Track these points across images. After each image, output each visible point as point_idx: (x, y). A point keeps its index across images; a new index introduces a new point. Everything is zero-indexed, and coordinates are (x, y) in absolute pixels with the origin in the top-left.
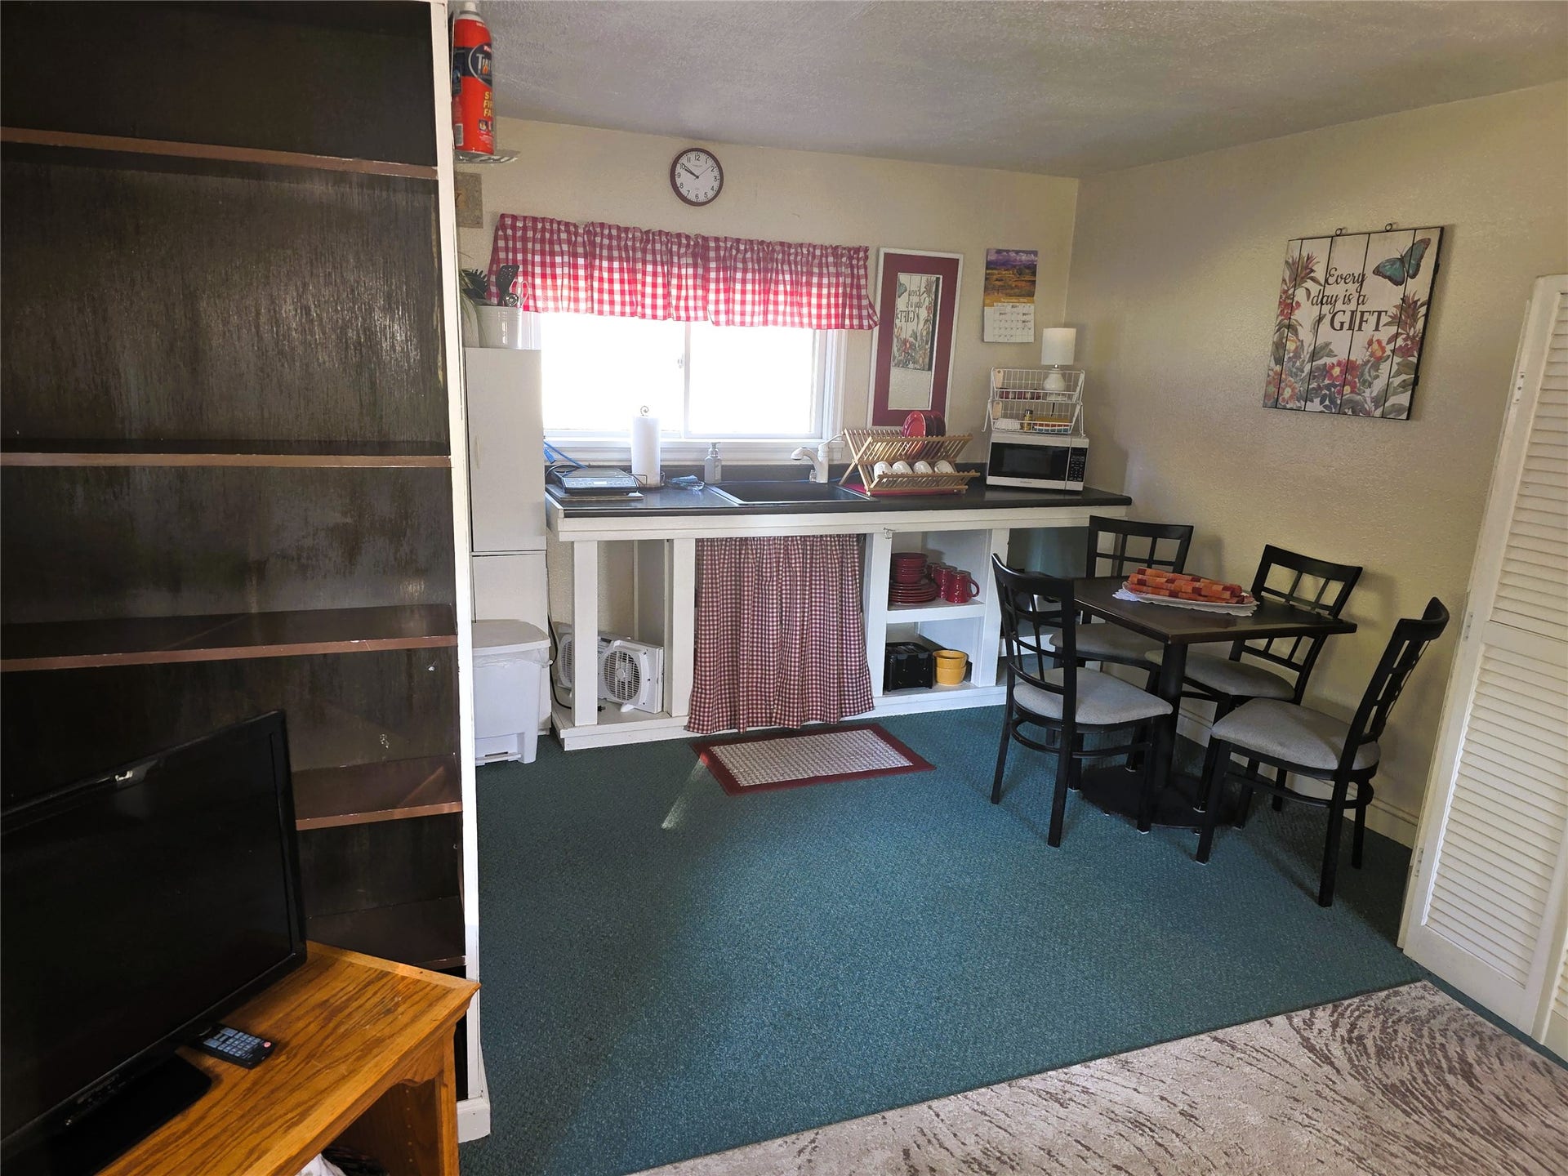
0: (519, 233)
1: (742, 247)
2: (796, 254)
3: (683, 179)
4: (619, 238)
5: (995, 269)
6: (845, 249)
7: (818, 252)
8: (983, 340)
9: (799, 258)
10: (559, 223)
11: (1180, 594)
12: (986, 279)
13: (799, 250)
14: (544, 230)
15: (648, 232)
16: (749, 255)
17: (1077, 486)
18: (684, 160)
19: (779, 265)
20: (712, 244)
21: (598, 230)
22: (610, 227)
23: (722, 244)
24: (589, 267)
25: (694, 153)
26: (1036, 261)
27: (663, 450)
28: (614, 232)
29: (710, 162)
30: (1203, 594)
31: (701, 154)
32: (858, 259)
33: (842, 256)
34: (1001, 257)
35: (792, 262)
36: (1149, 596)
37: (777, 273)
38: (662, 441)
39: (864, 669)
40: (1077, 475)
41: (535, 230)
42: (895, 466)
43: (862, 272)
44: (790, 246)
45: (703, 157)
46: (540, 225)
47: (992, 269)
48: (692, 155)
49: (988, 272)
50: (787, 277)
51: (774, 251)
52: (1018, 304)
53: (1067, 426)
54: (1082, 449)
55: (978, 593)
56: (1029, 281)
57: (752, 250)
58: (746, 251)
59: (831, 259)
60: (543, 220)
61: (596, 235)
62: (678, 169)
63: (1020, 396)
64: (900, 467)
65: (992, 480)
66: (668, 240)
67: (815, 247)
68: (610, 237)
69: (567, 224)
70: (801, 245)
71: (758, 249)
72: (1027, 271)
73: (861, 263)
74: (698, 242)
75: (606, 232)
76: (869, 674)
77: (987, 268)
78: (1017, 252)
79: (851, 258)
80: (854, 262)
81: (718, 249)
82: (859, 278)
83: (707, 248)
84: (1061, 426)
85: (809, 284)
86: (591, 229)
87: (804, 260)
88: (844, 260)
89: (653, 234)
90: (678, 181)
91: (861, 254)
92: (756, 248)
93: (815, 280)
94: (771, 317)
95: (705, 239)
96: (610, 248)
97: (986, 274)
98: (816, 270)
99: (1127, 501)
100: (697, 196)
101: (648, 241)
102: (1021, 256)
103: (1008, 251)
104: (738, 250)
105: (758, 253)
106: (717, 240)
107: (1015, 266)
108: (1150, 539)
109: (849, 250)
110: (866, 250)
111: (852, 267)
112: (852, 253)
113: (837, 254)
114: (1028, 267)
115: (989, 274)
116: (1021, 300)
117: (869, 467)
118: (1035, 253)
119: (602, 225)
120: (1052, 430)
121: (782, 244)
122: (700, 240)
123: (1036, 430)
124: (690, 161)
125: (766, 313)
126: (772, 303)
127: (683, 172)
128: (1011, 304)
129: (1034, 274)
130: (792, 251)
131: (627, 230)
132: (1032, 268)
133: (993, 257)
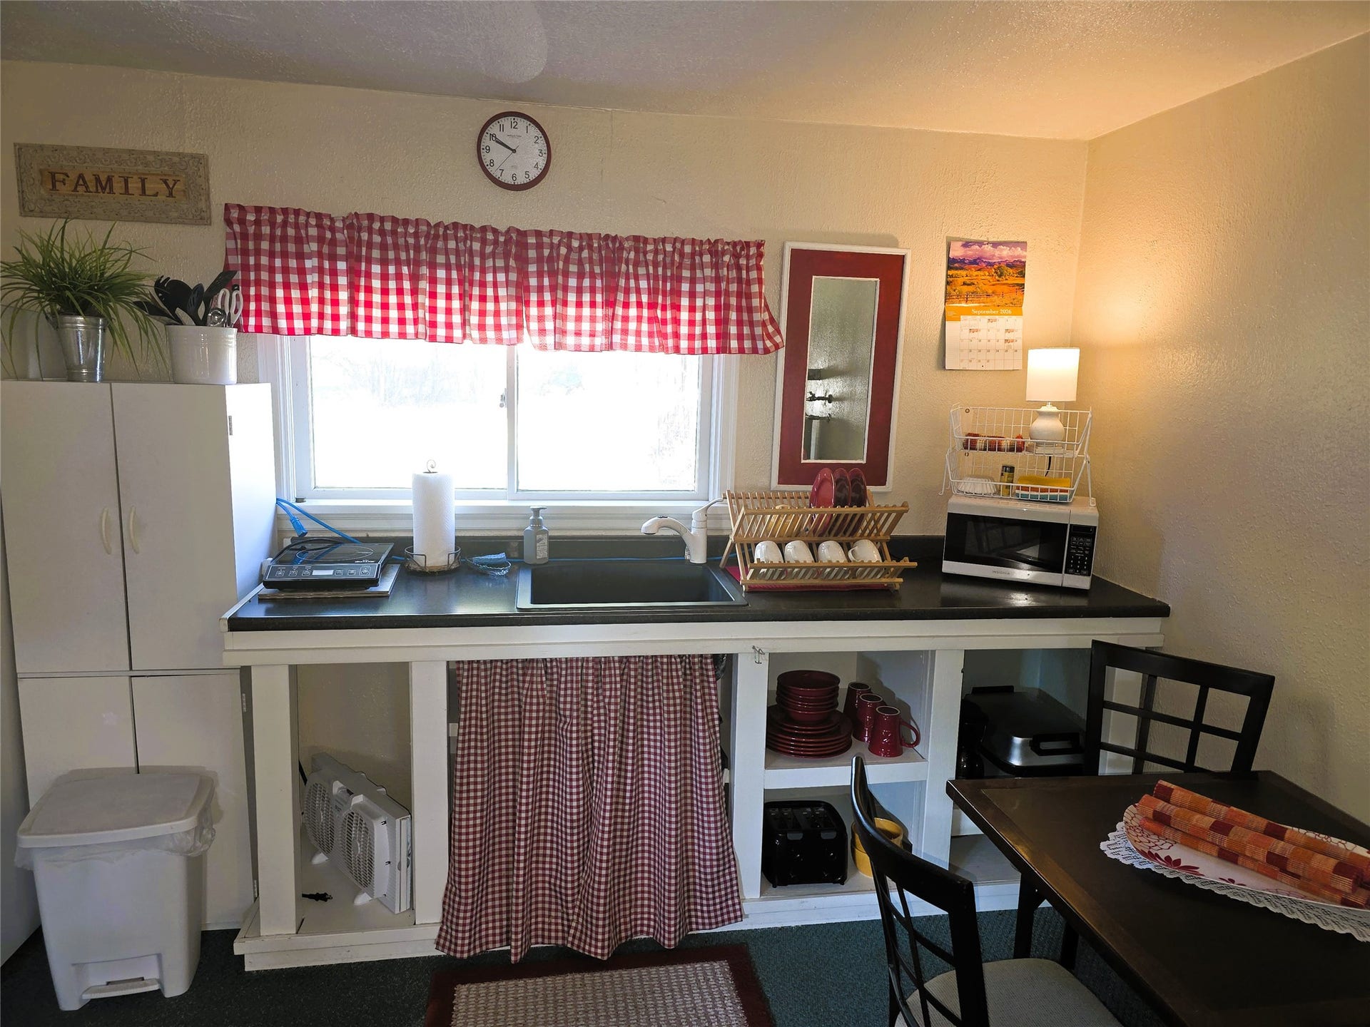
0: (251, 230)
1: (575, 244)
2: (656, 252)
3: (495, 155)
4: (394, 233)
5: (961, 269)
6: (728, 244)
7: (688, 249)
8: (945, 367)
9: (660, 257)
10: (308, 215)
11: (1241, 859)
12: (948, 283)
13: (661, 247)
14: (285, 224)
15: (438, 225)
16: (585, 254)
17: (1083, 582)
18: (494, 129)
19: (631, 267)
20: (532, 240)
21: (365, 223)
22: (382, 220)
23: (546, 240)
24: (353, 273)
25: (511, 119)
26: (1025, 257)
27: (458, 517)
28: (388, 226)
29: (534, 131)
30: (1290, 869)
31: (518, 119)
32: (748, 257)
33: (724, 253)
34: (970, 253)
35: (650, 263)
36: (1176, 853)
37: (627, 279)
38: (455, 505)
39: (727, 858)
40: (1081, 565)
41: (273, 225)
42: (789, 548)
43: (754, 274)
44: (646, 241)
45: (522, 123)
46: (279, 218)
47: (957, 269)
48: (506, 122)
49: (950, 273)
50: (643, 284)
51: (622, 248)
52: (997, 317)
53: (1067, 491)
54: (1090, 527)
55: (917, 743)
56: (1014, 285)
57: (590, 247)
58: (581, 249)
59: (707, 258)
60: (285, 211)
61: (360, 229)
62: (486, 141)
63: (993, 447)
64: (797, 551)
65: (949, 567)
66: (466, 235)
67: (683, 242)
68: (382, 232)
69: (319, 216)
70: (664, 240)
71: (600, 247)
72: (1011, 271)
73: (753, 262)
74: (511, 237)
75: (376, 225)
76: (735, 866)
77: (949, 268)
78: (995, 245)
79: (736, 256)
80: (743, 261)
81: (539, 246)
82: (749, 282)
83: (523, 246)
84: (1056, 491)
85: (677, 293)
86: (355, 221)
87: (668, 260)
88: (726, 258)
89: (446, 228)
90: (487, 158)
91: (753, 251)
92: (596, 245)
93: (685, 287)
94: (617, 338)
95: (523, 234)
96: (383, 247)
97: (947, 275)
98: (686, 273)
99: (1161, 611)
100: (513, 176)
101: (436, 237)
102: (1002, 250)
103: (980, 243)
104: (569, 248)
105: (600, 252)
106: (538, 234)
107: (992, 265)
108: (1196, 688)
109: (735, 244)
110: (760, 245)
111: (739, 268)
112: (738, 249)
113: (717, 251)
114: (1011, 265)
115: (952, 276)
116: (1003, 311)
117: (749, 549)
118: (1023, 245)
119: (371, 217)
120: (1042, 497)
121: (636, 239)
122: (514, 236)
123: (1018, 495)
124: (506, 130)
125: (610, 332)
126: (620, 318)
127: (493, 144)
128: (988, 317)
129: (1022, 275)
130: (650, 247)
131: (406, 222)
132: (1019, 267)
133: (957, 252)
